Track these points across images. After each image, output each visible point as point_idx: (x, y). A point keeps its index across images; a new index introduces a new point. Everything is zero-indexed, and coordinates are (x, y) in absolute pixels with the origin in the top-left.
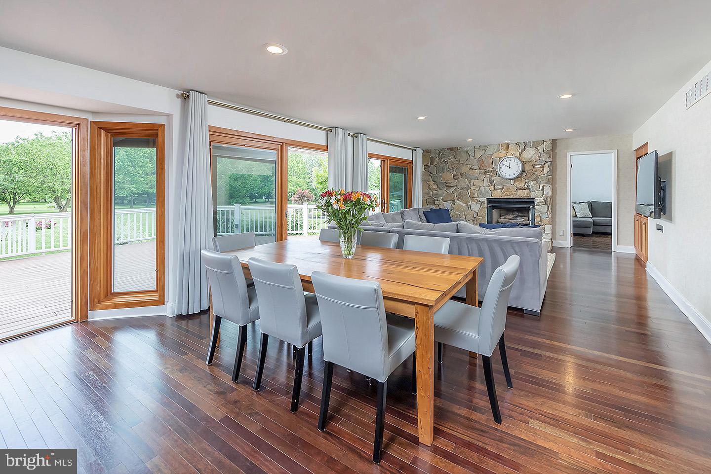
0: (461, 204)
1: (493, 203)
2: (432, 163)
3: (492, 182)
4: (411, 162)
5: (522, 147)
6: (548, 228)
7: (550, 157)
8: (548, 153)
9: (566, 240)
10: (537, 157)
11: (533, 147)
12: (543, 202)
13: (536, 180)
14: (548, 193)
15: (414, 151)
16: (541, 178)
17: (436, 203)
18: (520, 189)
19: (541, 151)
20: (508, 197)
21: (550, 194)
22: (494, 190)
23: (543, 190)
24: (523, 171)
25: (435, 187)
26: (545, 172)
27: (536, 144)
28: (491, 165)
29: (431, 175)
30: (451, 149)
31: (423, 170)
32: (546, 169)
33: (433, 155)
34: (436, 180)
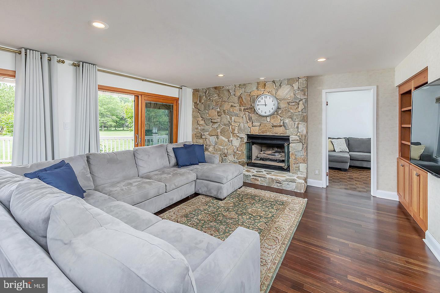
0: (224, 138)
1: (253, 139)
2: (200, 101)
3: (250, 119)
4: (177, 100)
5: (278, 84)
6: (302, 166)
7: (304, 94)
8: (303, 90)
9: (321, 180)
10: (292, 94)
11: (288, 84)
12: (297, 140)
13: (291, 117)
14: (303, 131)
15: (180, 89)
16: (296, 115)
17: (203, 137)
18: (276, 126)
19: (296, 87)
20: (265, 134)
21: (305, 132)
22: (253, 126)
23: (298, 127)
24: (278, 108)
25: (202, 122)
26: (300, 109)
27: (290, 81)
28: (249, 103)
29: (200, 112)
30: (216, 88)
31: (194, 107)
32: (301, 107)
33: (201, 93)
34: (203, 116)
